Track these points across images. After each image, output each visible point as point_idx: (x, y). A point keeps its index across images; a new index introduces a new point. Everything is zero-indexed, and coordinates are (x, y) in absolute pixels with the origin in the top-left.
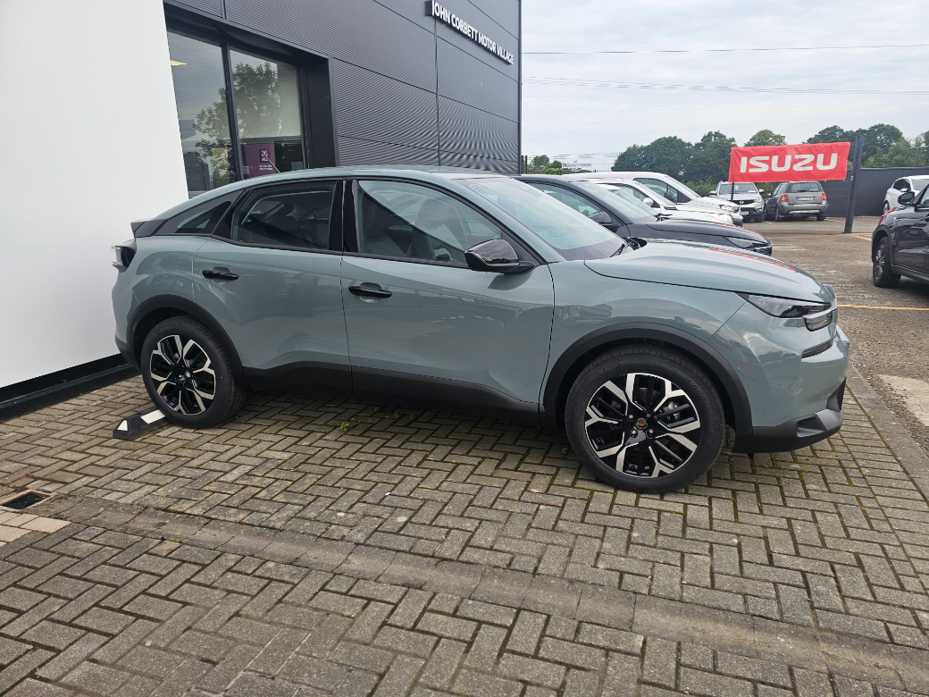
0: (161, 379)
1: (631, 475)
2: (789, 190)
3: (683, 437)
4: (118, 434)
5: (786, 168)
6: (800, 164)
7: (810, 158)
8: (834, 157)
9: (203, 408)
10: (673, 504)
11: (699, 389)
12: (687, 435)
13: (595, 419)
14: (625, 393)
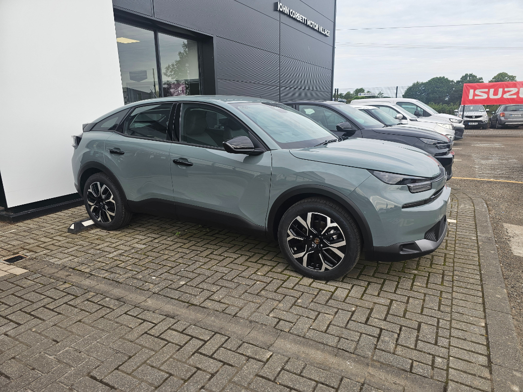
0: (92, 204)
1: (311, 269)
2: (505, 110)
4: (70, 231)
5: (499, 96)
9: (110, 220)
11: (345, 223)
12: (339, 248)
13: (292, 237)
14: (307, 223)
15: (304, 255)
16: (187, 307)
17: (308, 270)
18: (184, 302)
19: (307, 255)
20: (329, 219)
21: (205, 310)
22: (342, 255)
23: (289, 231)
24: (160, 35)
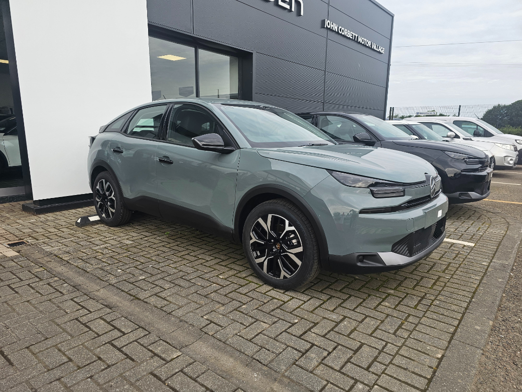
0: (99, 200)
4: (77, 224)
9: (111, 217)
13: (254, 240)
14: (267, 226)
15: (264, 260)
16: (131, 300)
17: (268, 277)
18: (132, 295)
19: (267, 260)
20: (287, 222)
21: (146, 305)
22: (299, 263)
23: (251, 234)
24: (201, 51)
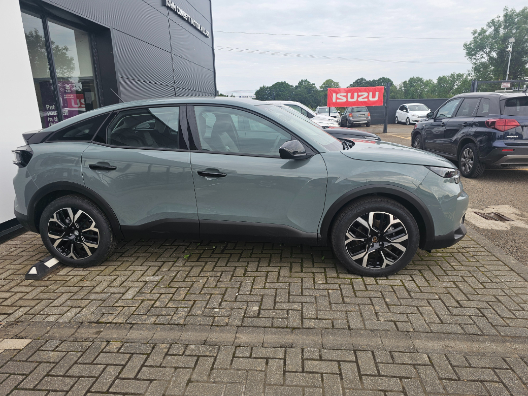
0: (56, 237)
1: (371, 268)
2: (352, 111)
3: (399, 244)
4: (29, 277)
5: (355, 100)
6: (361, 97)
7: (366, 94)
8: (377, 94)
10: (395, 280)
11: (408, 218)
12: (401, 243)
13: (351, 239)
14: (368, 223)
15: (364, 256)
16: (292, 332)
17: (367, 269)
18: (283, 328)
19: (367, 255)
20: (391, 216)
21: (313, 330)
22: (403, 249)
23: (347, 234)
